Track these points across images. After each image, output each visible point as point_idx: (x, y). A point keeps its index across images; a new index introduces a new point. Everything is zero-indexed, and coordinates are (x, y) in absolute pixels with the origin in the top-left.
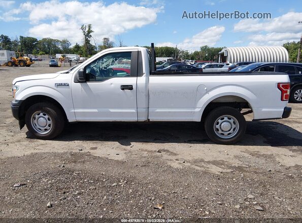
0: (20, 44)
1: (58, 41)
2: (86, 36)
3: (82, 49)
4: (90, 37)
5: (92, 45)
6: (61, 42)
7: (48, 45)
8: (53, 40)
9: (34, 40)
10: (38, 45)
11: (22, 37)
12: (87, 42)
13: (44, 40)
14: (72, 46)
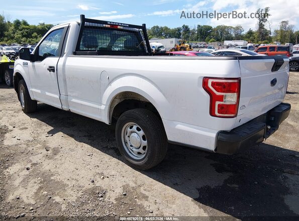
0: (196, 32)
1: (232, 27)
2: (260, 20)
3: (254, 35)
4: (265, 22)
5: (266, 30)
6: (234, 28)
7: (221, 32)
8: (226, 27)
9: (210, 28)
10: (212, 33)
11: (199, 26)
12: (261, 26)
13: (218, 27)
14: (244, 33)
